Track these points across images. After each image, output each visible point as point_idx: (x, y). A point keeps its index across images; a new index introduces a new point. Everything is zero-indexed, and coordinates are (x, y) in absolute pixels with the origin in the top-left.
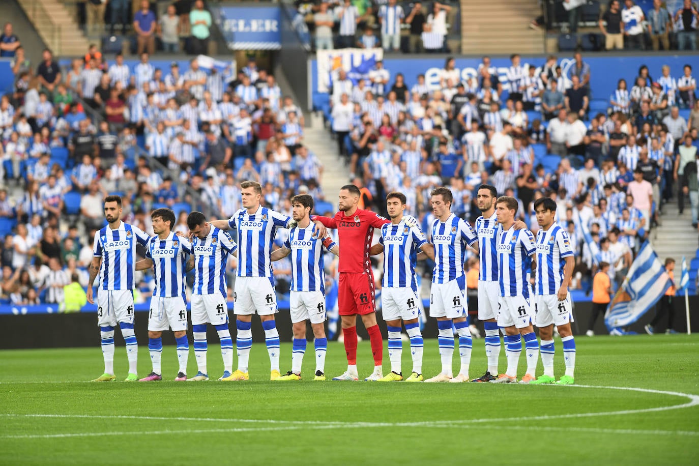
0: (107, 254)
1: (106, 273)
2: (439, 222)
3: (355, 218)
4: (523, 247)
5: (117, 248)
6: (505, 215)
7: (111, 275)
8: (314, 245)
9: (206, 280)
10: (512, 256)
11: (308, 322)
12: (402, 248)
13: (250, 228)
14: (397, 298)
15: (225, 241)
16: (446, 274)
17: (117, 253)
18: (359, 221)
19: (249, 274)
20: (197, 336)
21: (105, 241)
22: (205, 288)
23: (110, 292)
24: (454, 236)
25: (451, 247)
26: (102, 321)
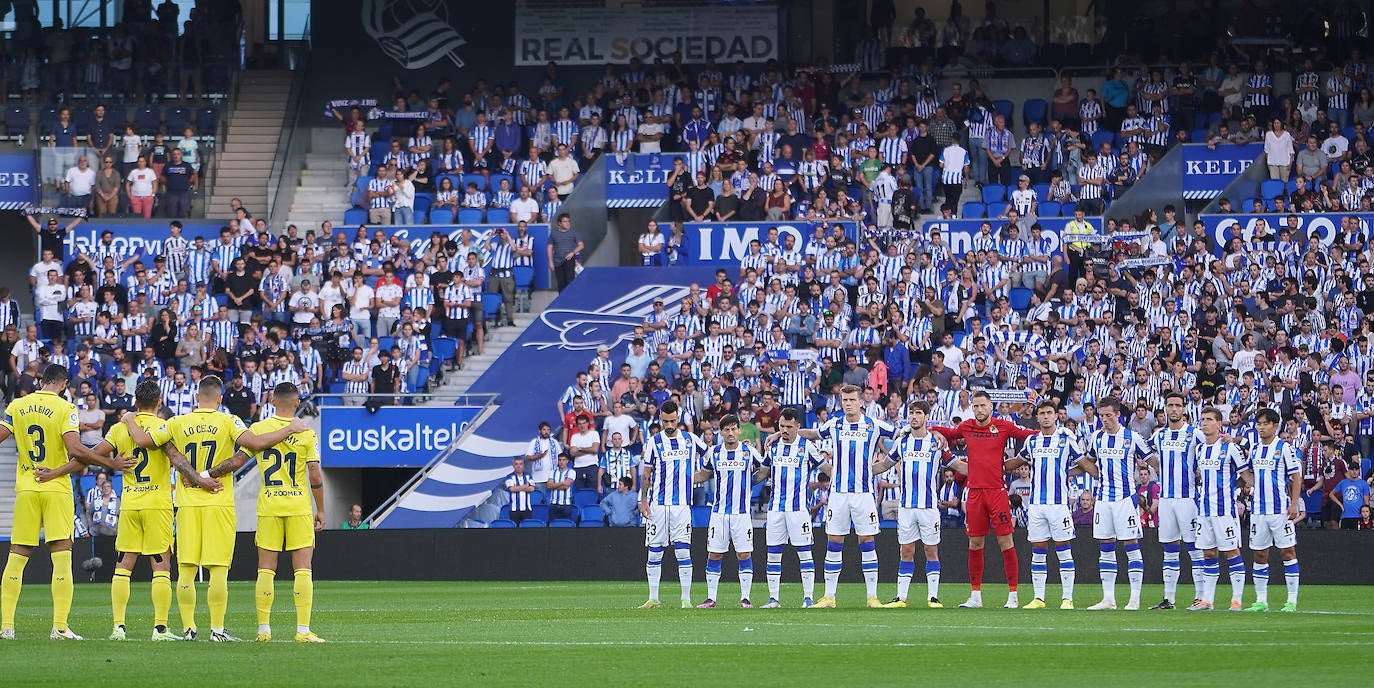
0: (663, 464)
1: (662, 485)
2: (1105, 434)
3: (991, 429)
4: (1233, 462)
5: (676, 458)
6: (1212, 426)
7: (669, 487)
8: (933, 457)
9: (790, 496)
10: (1220, 472)
11: (920, 543)
12: (1058, 461)
13: (853, 439)
14: (1052, 518)
15: (813, 452)
16: (1119, 492)
17: (676, 463)
18: (996, 431)
19: (852, 489)
20: (773, 558)
21: (663, 449)
22: (789, 504)
23: (667, 508)
24: (1127, 450)
25: (1124, 461)
26: (652, 541)
